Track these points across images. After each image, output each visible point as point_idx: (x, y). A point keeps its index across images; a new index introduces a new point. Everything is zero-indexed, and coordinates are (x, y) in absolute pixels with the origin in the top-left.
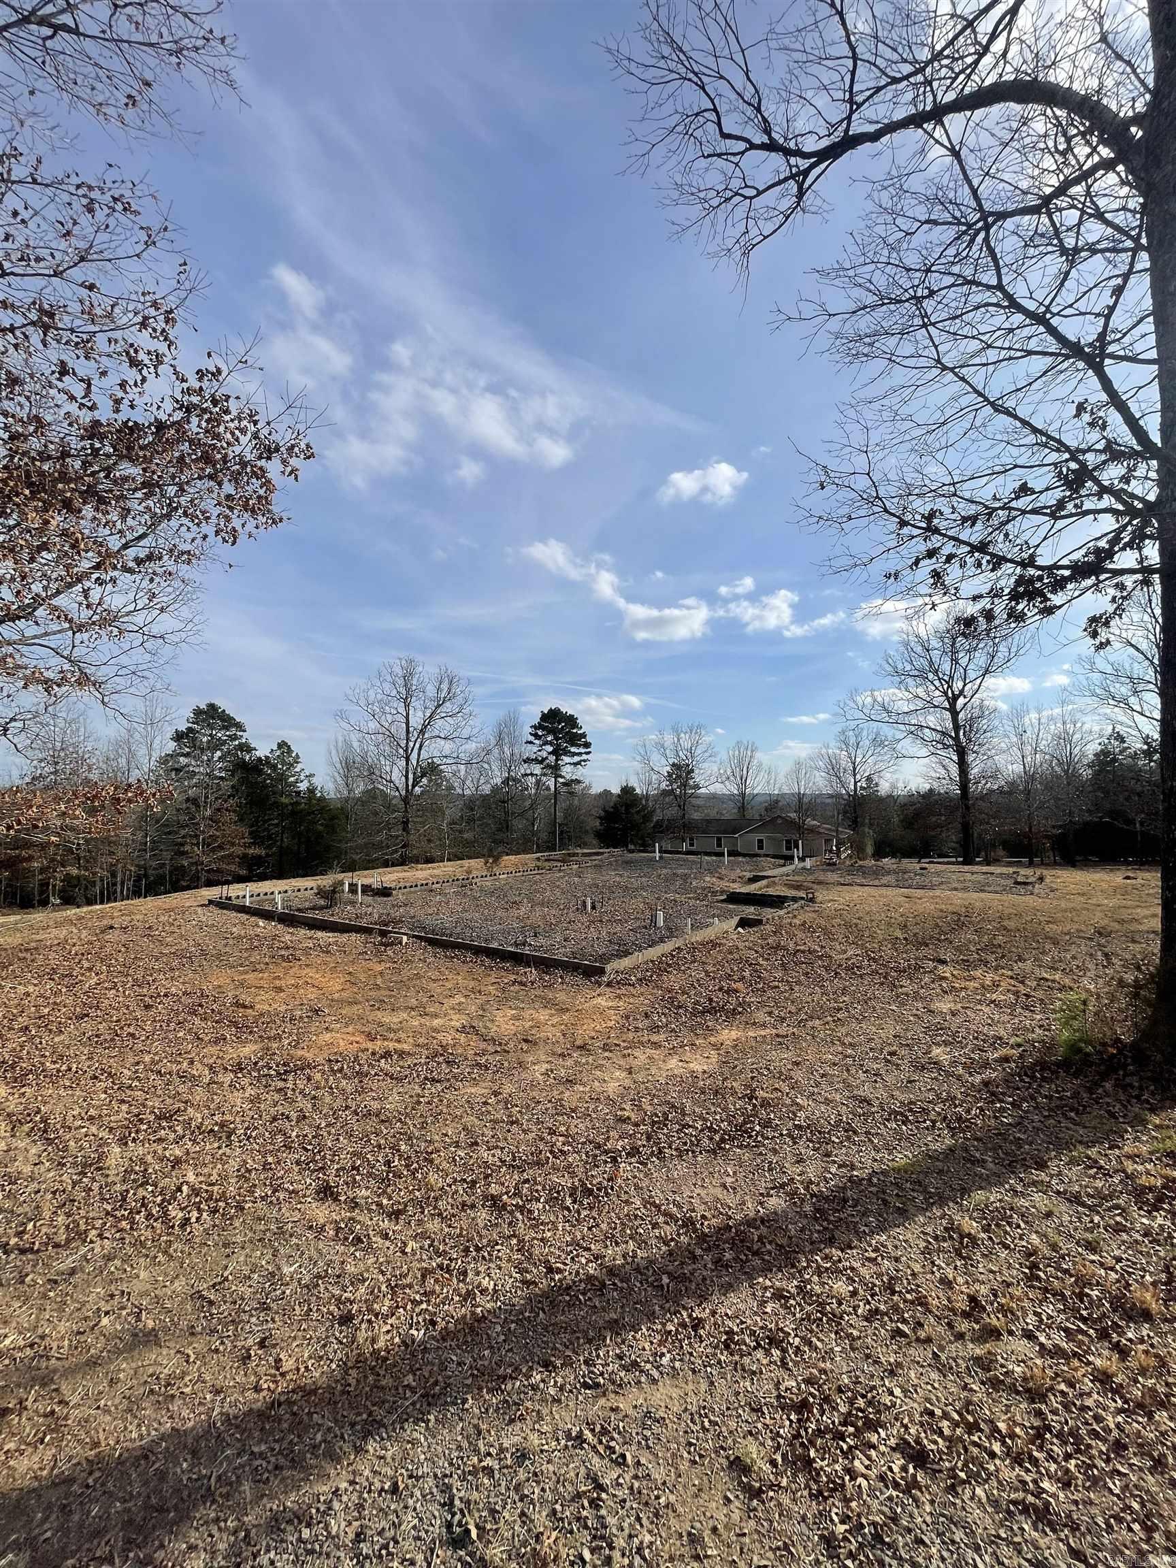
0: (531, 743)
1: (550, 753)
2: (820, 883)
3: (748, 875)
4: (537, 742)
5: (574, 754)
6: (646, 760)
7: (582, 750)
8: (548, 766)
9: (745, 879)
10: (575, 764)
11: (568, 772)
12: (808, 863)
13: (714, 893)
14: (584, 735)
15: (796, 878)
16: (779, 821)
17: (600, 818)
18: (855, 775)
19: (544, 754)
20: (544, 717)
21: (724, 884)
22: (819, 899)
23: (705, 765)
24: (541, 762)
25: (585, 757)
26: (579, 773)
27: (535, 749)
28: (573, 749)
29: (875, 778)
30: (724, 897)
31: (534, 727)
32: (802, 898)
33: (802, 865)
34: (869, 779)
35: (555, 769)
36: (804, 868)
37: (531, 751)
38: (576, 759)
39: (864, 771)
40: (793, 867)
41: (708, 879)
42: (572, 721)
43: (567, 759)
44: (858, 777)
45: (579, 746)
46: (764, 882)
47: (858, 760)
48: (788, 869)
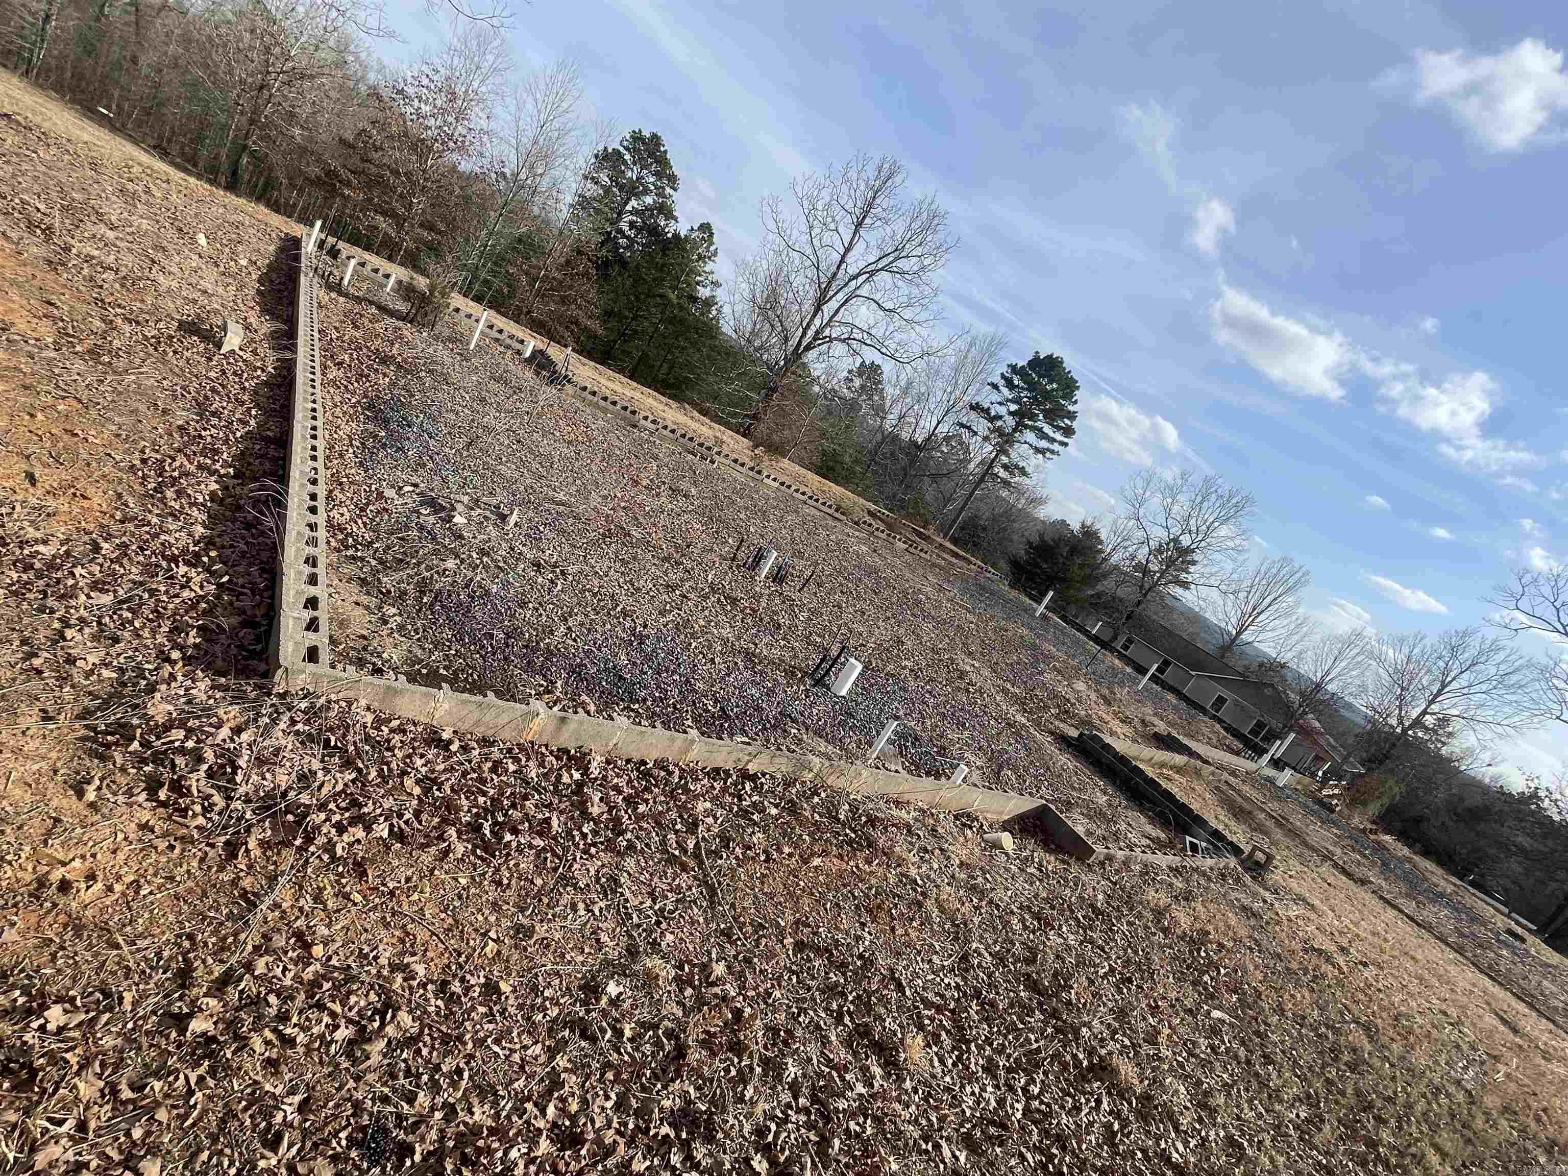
0: (995, 387)
1: (1011, 413)
2: (1293, 833)
3: (1161, 727)
4: (1005, 391)
5: (1044, 436)
6: (1138, 502)
7: (1058, 436)
8: (999, 431)
9: (1151, 730)
10: (1038, 450)
11: (1020, 452)
12: (1285, 777)
13: (1065, 714)
14: (1072, 416)
15: (1246, 789)
16: (1268, 692)
17: (1030, 543)
18: (1432, 702)
19: (1002, 410)
20: (1036, 363)
21: (1101, 712)
22: (1275, 877)
23: (1217, 556)
24: (992, 419)
25: (1056, 447)
26: (1033, 462)
27: (995, 397)
28: (1047, 429)
29: (1456, 725)
30: (1074, 733)
31: (1013, 368)
32: (1236, 851)
33: (1270, 772)
34: (1444, 721)
35: (1005, 440)
36: (1271, 781)
37: (987, 397)
38: (1044, 444)
39: (1448, 705)
40: (1251, 766)
41: (1080, 686)
42: (1069, 386)
43: (1030, 436)
44: (1435, 708)
45: (1058, 428)
46: (1179, 759)
47: (1455, 685)
48: (1243, 764)
